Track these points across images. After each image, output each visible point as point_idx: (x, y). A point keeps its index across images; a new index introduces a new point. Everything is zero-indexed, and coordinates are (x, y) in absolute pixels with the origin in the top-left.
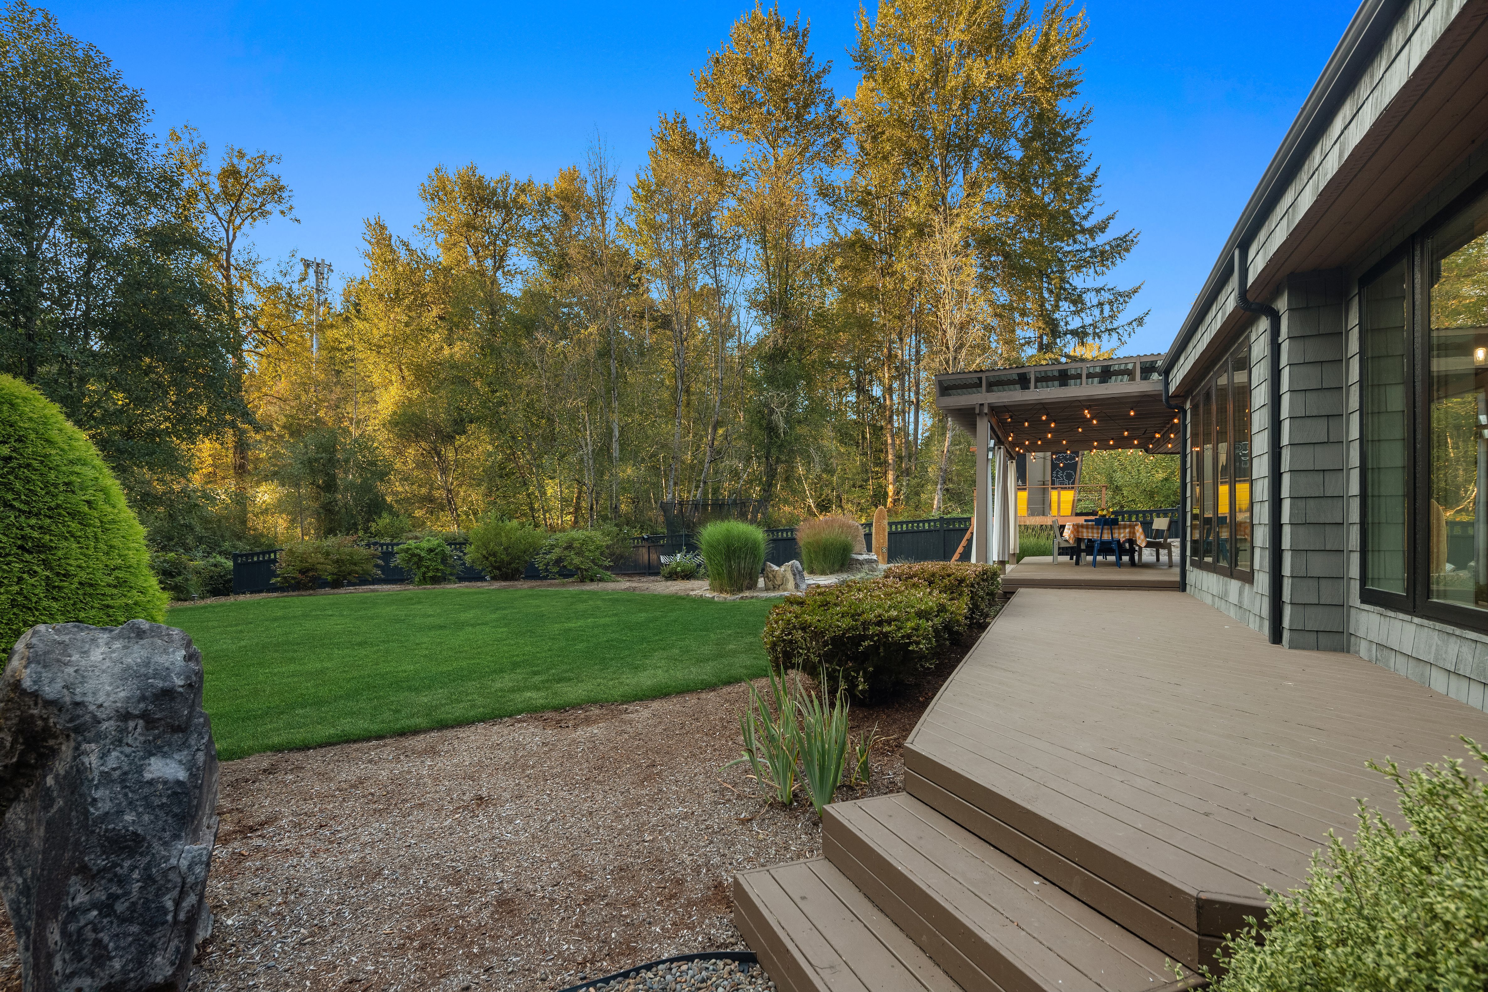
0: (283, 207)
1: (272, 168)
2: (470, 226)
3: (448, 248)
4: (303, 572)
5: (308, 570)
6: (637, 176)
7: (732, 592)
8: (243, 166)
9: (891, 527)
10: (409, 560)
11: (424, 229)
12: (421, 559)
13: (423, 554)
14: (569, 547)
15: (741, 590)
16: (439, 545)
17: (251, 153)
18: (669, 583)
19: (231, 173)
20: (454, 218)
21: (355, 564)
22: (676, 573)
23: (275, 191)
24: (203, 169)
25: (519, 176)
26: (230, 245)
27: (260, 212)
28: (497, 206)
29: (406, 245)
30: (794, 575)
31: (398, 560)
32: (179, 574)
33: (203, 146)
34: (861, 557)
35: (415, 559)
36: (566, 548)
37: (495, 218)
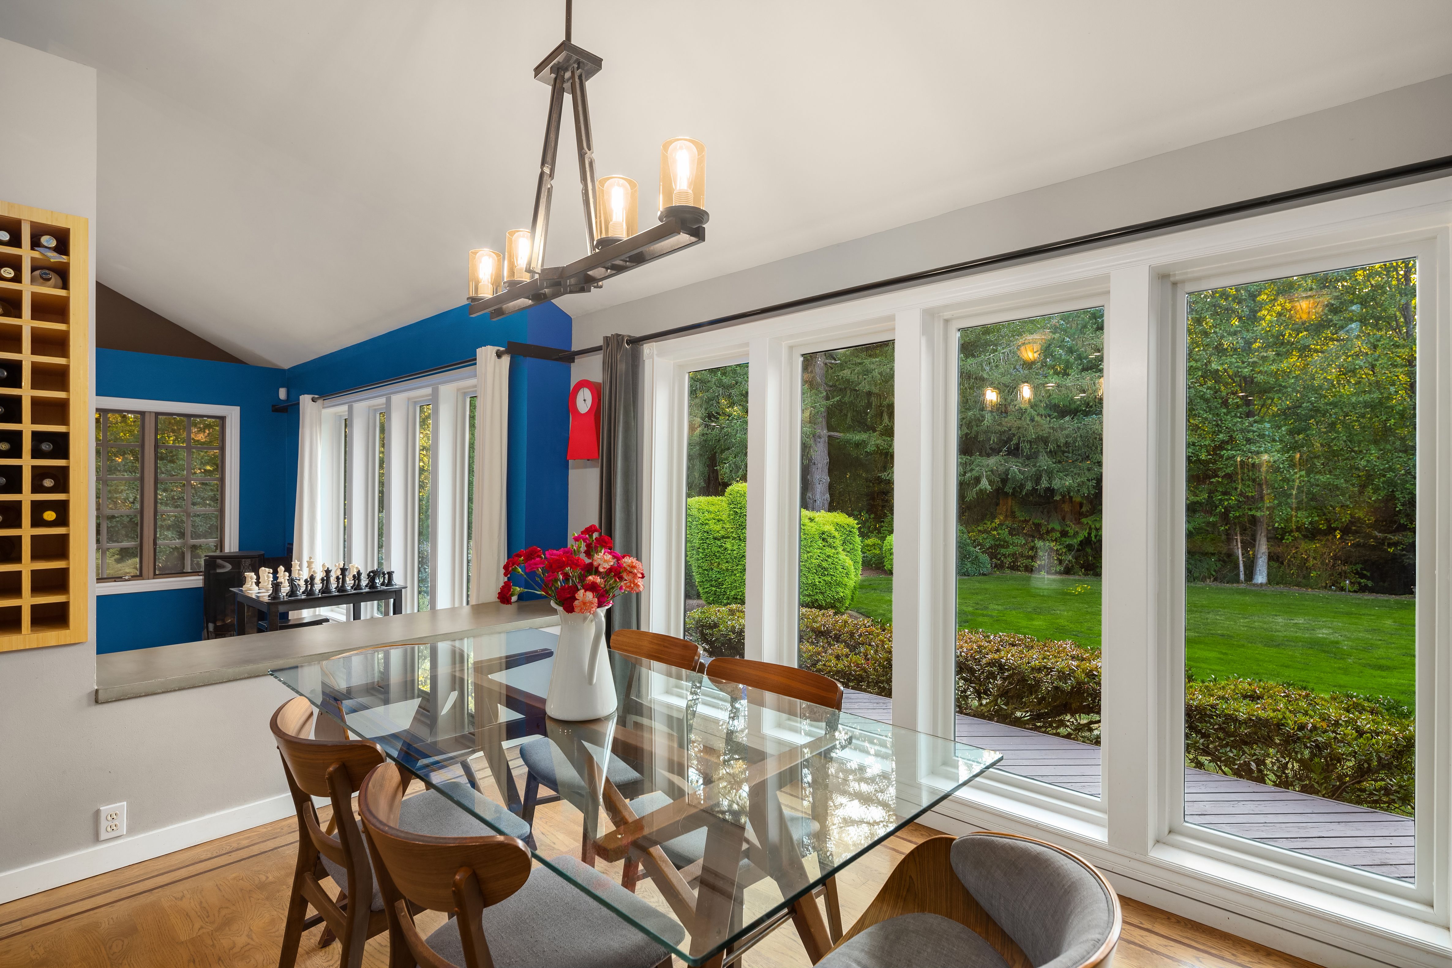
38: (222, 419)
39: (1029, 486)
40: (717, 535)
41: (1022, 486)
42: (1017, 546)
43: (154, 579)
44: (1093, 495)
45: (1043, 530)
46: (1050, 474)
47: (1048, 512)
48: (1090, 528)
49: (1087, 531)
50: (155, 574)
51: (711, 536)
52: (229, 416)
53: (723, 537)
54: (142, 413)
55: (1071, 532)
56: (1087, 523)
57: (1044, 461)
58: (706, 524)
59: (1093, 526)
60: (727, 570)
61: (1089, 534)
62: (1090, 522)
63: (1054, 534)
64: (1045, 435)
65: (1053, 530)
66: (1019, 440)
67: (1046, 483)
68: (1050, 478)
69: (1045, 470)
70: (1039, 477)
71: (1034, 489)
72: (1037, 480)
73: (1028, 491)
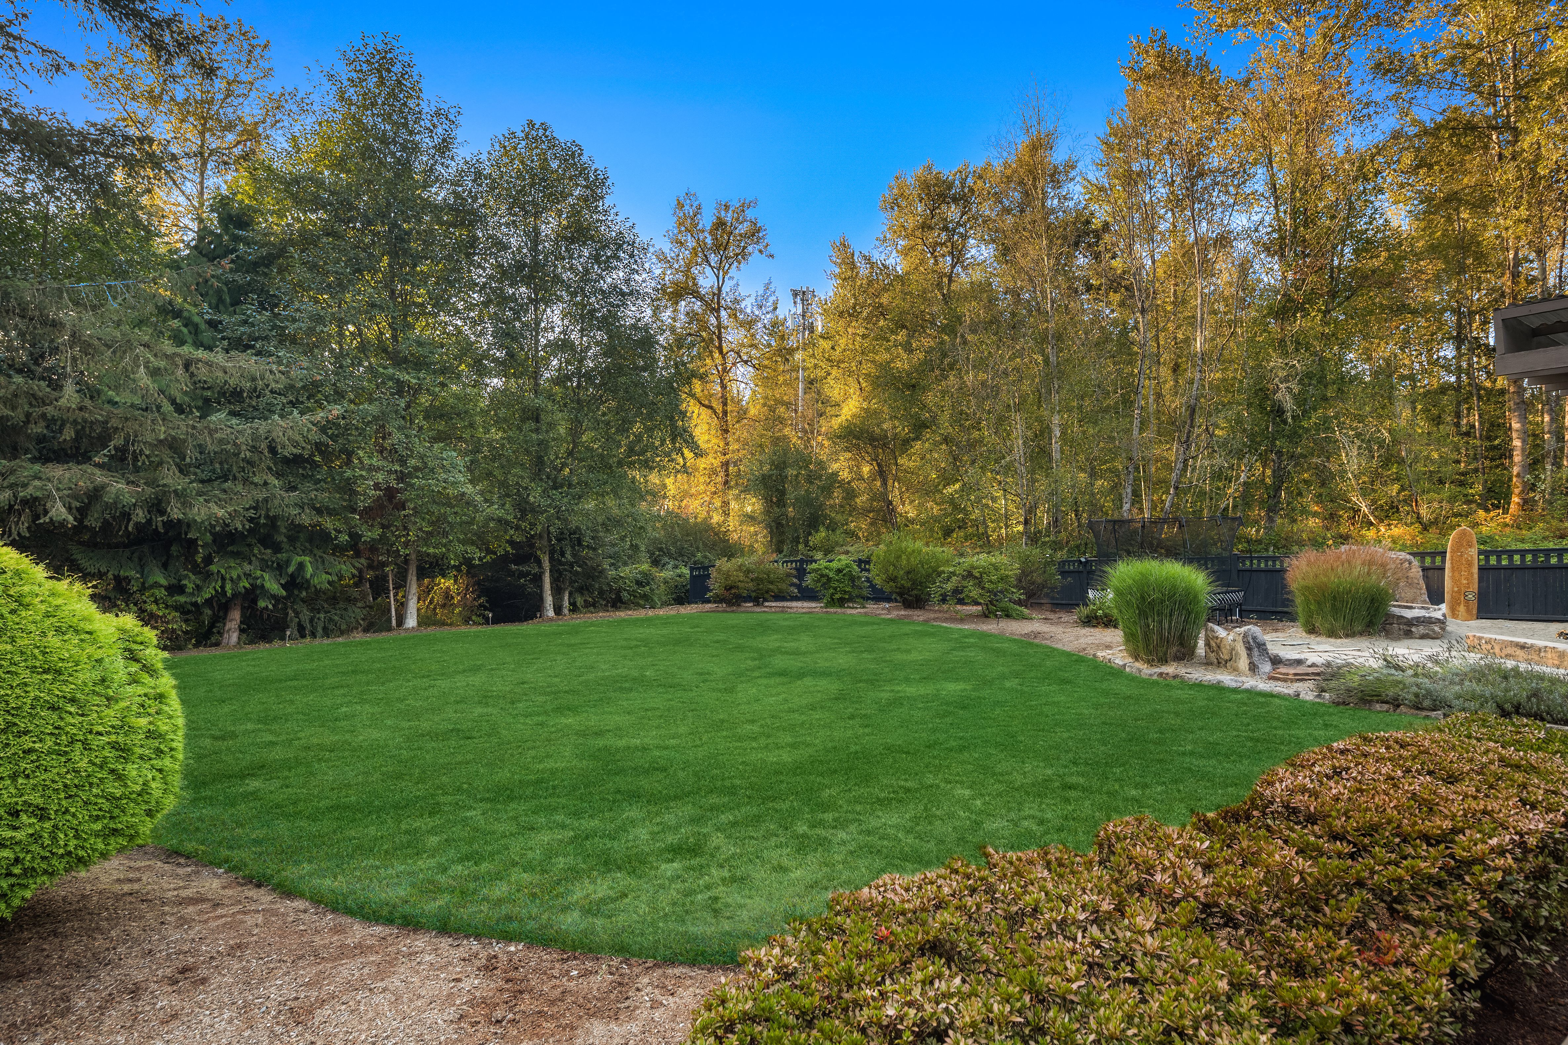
0: (761, 247)
1: (750, 214)
2: (925, 227)
3: (905, 252)
4: (728, 588)
5: (731, 588)
6: (1109, 123)
7: (1150, 663)
8: (728, 217)
9: (1487, 559)
10: (818, 581)
11: (885, 240)
12: (829, 579)
13: (831, 575)
14: (969, 575)
15: (1164, 661)
16: (847, 566)
17: (735, 204)
18: (1087, 631)
19: (720, 224)
20: (911, 223)
21: (772, 583)
22: (1096, 617)
23: (755, 233)
24: (700, 226)
25: (977, 164)
26: (720, 289)
27: (742, 255)
28: (955, 200)
29: (867, 259)
30: (1249, 649)
31: (809, 580)
32: (648, 584)
33: (699, 207)
34: (1409, 614)
35: (824, 580)
36: (964, 578)
37: (953, 212)
39: (140, 516)
44: (246, 530)
46: (182, 496)
47: (140, 560)
48: (223, 579)
49: (219, 583)
55: (190, 587)
56: (218, 571)
57: (171, 478)
59: (227, 576)
61: (223, 587)
62: (223, 571)
63: (157, 592)
65: (156, 585)
66: (127, 440)
67: (175, 512)
68: (183, 504)
69: (175, 491)
70: (160, 502)
71: (149, 521)
72: (157, 506)
73: (137, 524)
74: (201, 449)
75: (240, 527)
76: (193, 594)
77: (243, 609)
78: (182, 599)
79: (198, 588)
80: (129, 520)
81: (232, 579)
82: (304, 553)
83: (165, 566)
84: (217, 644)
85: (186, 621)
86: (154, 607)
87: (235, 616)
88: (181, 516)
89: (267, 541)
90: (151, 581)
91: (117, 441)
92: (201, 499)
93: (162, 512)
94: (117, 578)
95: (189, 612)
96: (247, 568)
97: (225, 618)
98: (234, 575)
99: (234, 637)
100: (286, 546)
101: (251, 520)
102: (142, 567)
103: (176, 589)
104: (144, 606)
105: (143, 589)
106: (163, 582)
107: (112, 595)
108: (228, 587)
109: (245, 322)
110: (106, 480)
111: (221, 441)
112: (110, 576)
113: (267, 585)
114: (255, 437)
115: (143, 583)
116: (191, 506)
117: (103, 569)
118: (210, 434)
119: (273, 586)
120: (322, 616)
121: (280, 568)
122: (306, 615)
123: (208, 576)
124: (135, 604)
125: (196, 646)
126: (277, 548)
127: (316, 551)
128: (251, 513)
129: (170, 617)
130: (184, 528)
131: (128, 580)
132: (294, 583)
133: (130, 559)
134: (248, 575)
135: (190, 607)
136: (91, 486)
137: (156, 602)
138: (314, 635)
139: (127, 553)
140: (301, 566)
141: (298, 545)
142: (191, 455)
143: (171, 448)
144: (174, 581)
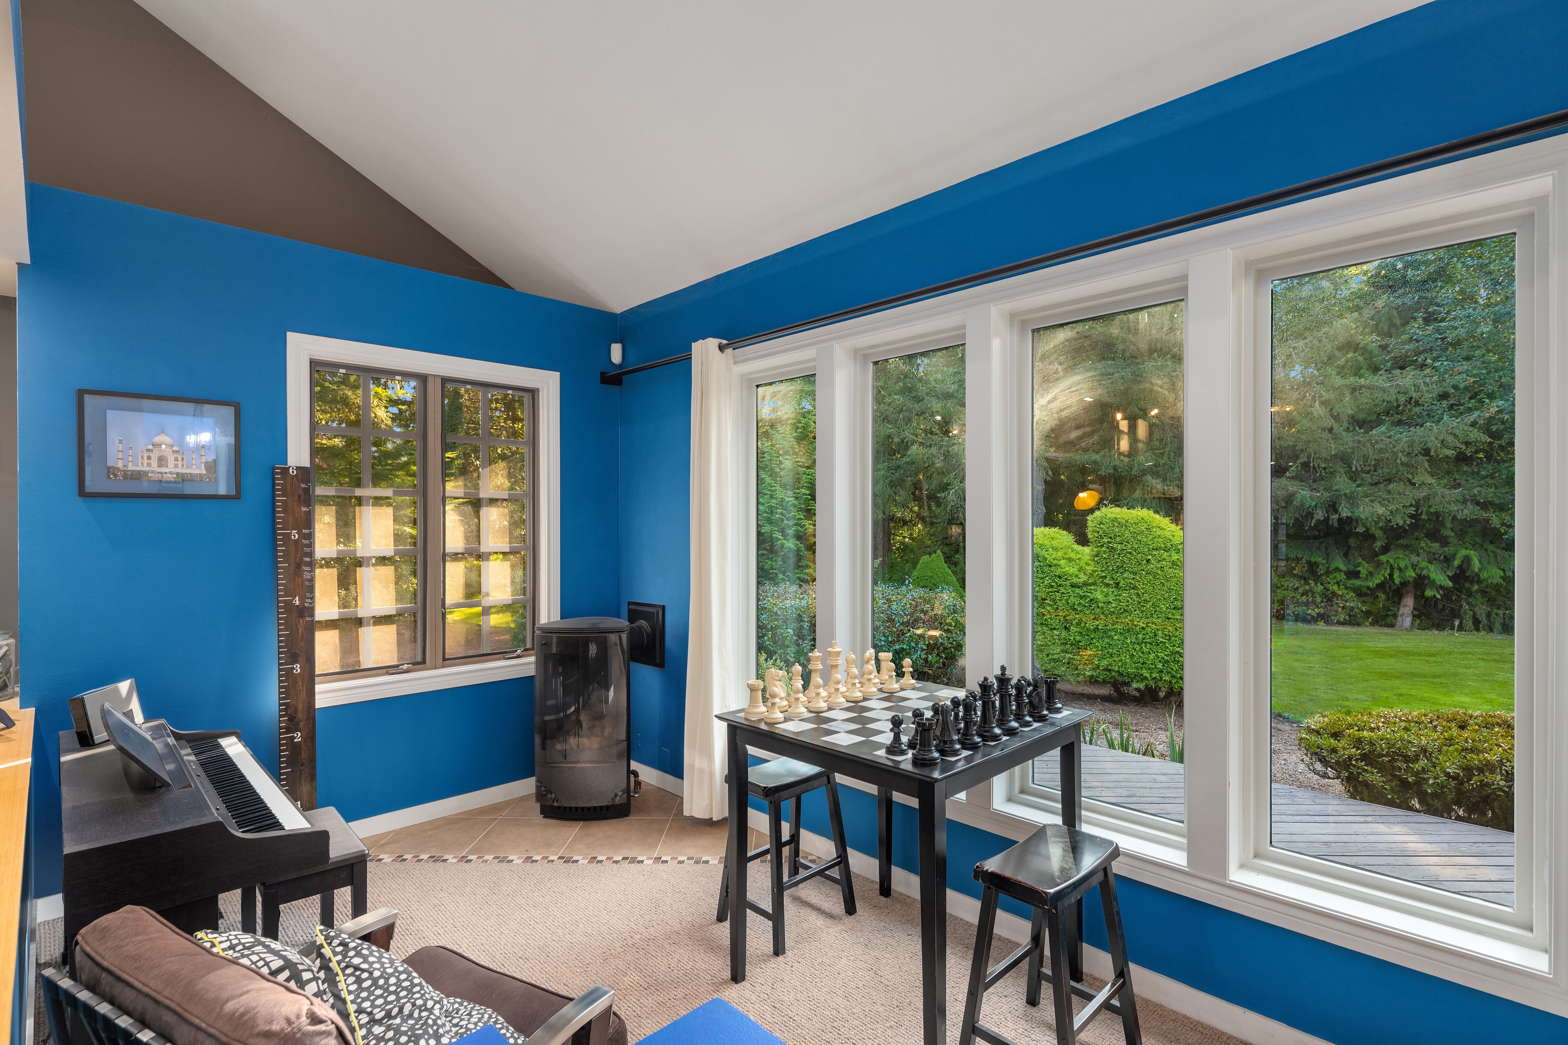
38: (533, 393)
39: (1320, 515)
40: (1075, 580)
41: (1310, 515)
42: (1287, 590)
43: (443, 667)
44: (1409, 526)
45: (1321, 570)
46: (1351, 498)
47: (1326, 549)
48: (1392, 568)
49: (1388, 571)
50: (444, 659)
51: (1068, 583)
52: (545, 388)
53: (1085, 584)
54: (423, 379)
55: (1363, 572)
56: (1388, 561)
57: (1342, 483)
58: (1056, 565)
59: (1396, 565)
60: (1096, 629)
61: (1391, 575)
62: (1392, 561)
63: (1337, 575)
64: (1349, 451)
65: (1337, 569)
66: (1309, 457)
67: (1345, 512)
68: (1352, 504)
69: (1345, 494)
70: (1335, 503)
71: (1327, 519)
72: (1333, 507)
73: (1318, 521)
74: (1366, 458)
75: (1401, 523)
76: (1366, 579)
77: (1416, 597)
78: (1358, 583)
79: (1371, 574)
80: (1312, 518)
81: (1400, 569)
82: (1474, 546)
83: (1346, 555)
84: (1392, 626)
85: (1364, 602)
86: (1335, 588)
87: (1409, 602)
88: (1349, 514)
89: (1434, 535)
90: (1333, 566)
91: (1303, 458)
92: (1367, 500)
93: (1336, 511)
94: (1309, 563)
95: (1366, 595)
96: (1415, 559)
97: (1399, 603)
98: (1402, 565)
99: (1408, 621)
100: (1454, 540)
101: (1411, 516)
102: (1328, 555)
103: (1353, 574)
104: (1327, 585)
105: (1328, 572)
106: (1343, 567)
107: (1306, 575)
108: (1396, 575)
109: (1411, 339)
110: (1295, 489)
111: (1380, 451)
112: (1304, 560)
113: (1433, 576)
114: (1411, 445)
115: (1328, 568)
116: (1358, 506)
117: (1299, 556)
118: (1373, 445)
119: (1440, 577)
120: (1501, 612)
121: (1448, 560)
122: (1482, 610)
123: (1379, 564)
124: (1322, 584)
125: (1372, 624)
126: (1444, 542)
127: (1487, 545)
128: (1412, 510)
129: (1348, 597)
130: (1354, 523)
131: (1316, 564)
132: (1462, 577)
133: (1319, 548)
134: (1414, 567)
135: (1365, 590)
136: (1285, 493)
137: (1338, 583)
138: (1491, 630)
139: (1317, 543)
140: (1467, 559)
141: (1467, 539)
142: (1356, 464)
143: (1342, 460)
144: (1351, 568)
